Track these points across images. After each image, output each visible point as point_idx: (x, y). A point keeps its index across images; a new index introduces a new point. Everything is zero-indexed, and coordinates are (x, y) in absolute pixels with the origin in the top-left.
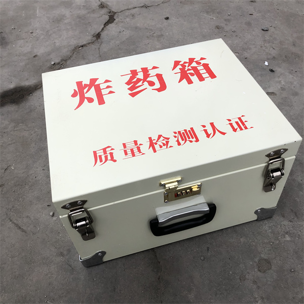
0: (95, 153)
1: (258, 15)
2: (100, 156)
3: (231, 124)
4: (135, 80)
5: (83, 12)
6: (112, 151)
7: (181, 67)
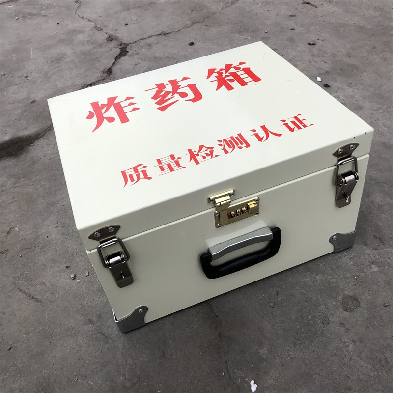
0: (124, 173)
1: (300, 29)
2: (131, 176)
3: (286, 125)
4: (163, 93)
5: (88, 47)
6: (144, 169)
7: (217, 75)
